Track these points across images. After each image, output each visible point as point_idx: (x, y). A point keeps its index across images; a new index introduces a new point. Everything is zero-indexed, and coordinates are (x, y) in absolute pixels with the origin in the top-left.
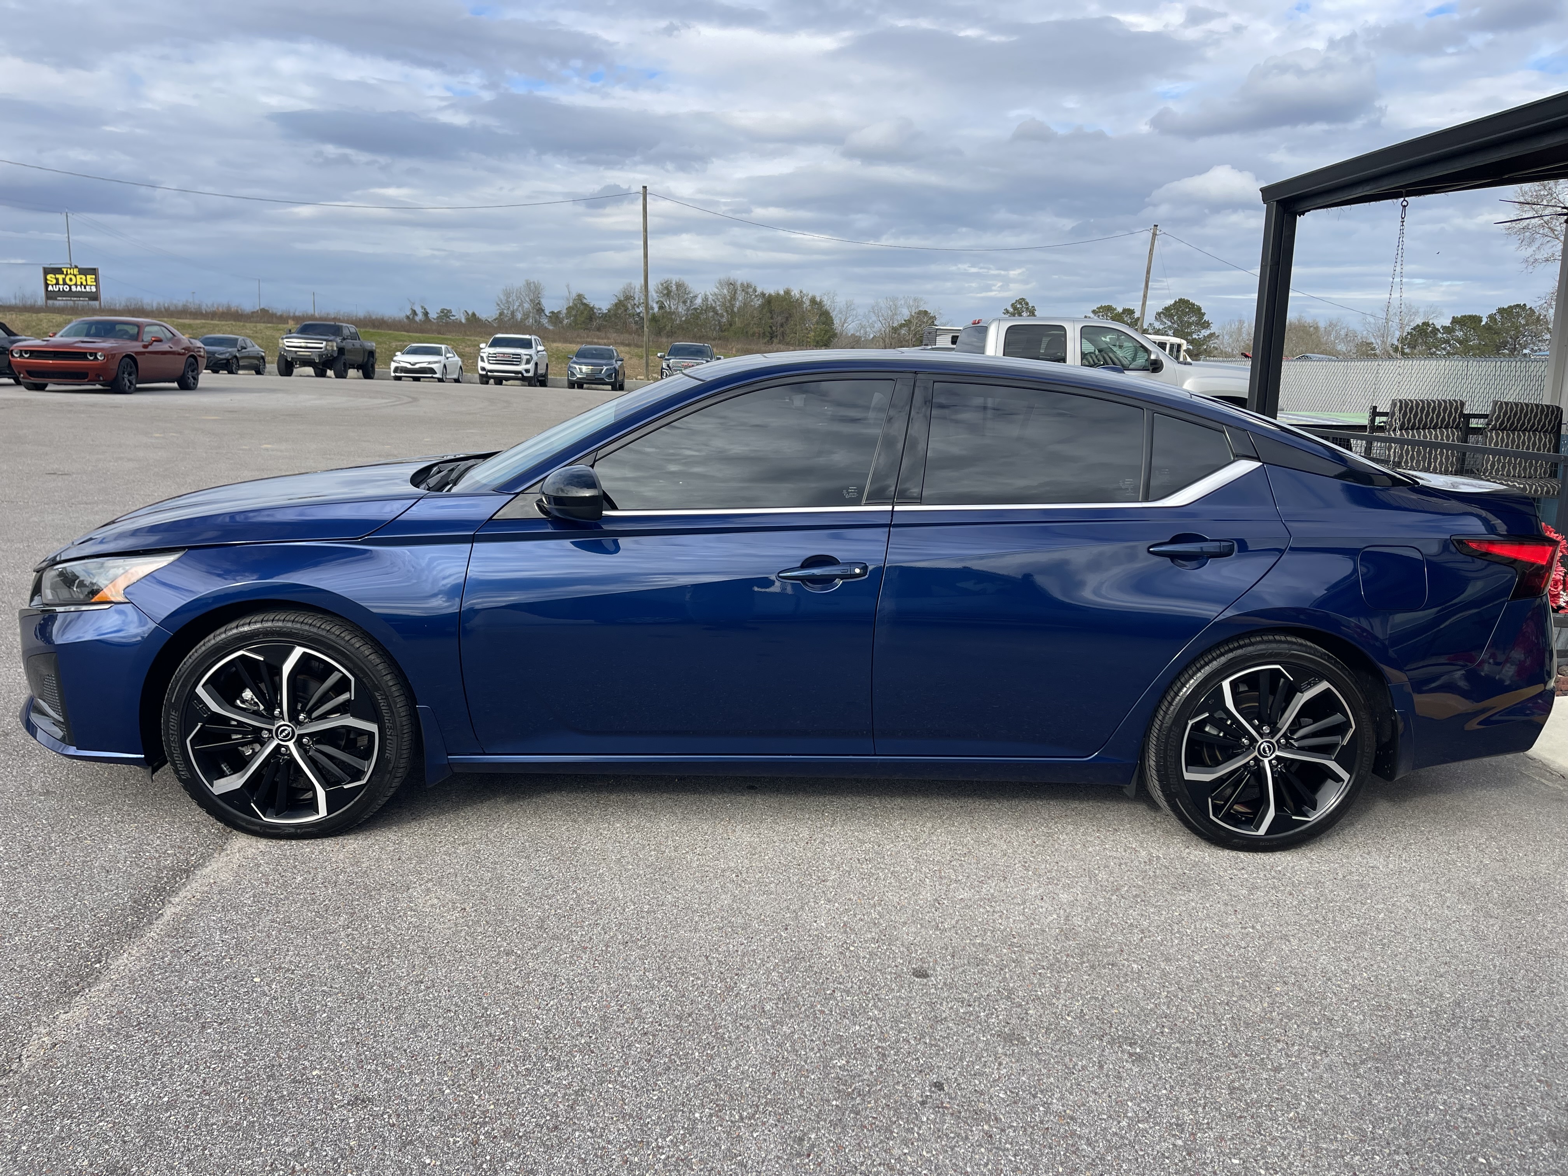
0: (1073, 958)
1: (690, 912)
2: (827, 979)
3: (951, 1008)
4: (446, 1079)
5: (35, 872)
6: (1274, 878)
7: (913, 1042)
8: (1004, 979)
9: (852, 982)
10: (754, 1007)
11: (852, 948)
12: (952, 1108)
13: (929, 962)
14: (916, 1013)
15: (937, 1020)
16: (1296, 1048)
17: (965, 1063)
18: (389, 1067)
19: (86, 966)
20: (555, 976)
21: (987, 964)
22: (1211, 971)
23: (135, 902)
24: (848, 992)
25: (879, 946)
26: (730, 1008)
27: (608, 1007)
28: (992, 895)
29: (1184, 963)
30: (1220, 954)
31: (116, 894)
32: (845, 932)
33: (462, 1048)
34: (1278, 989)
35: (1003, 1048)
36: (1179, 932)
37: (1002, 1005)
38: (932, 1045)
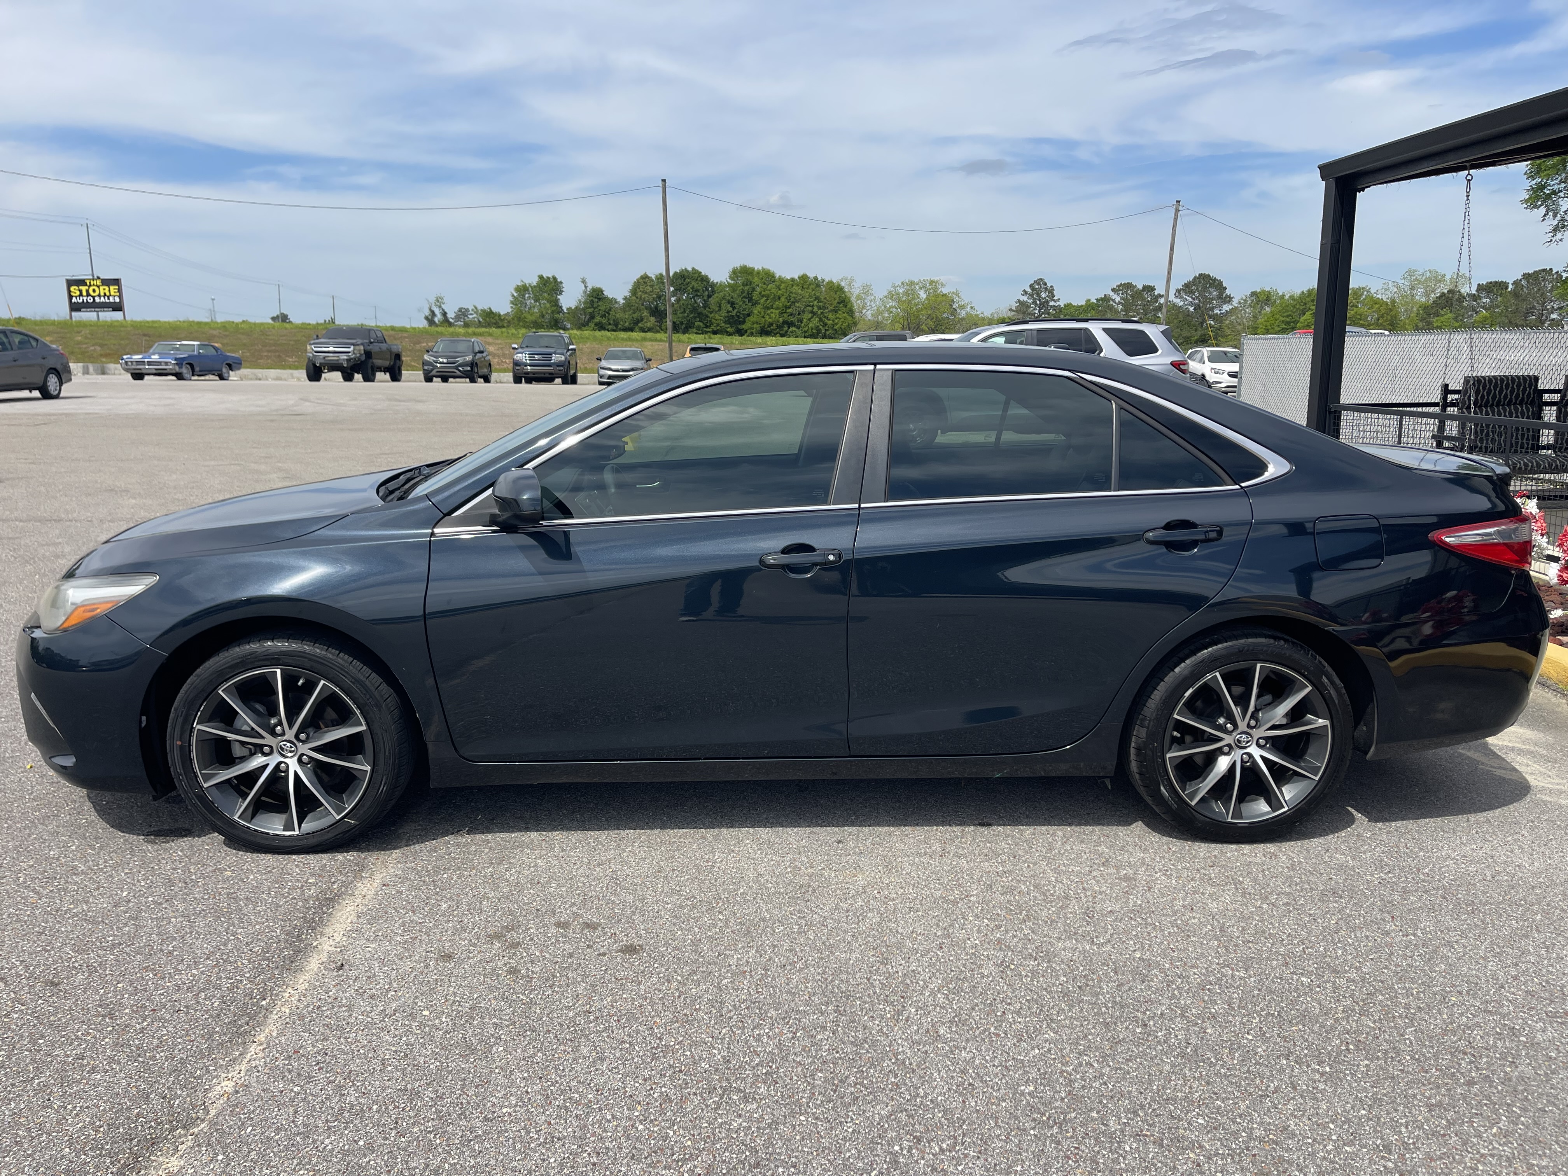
0: (1238, 971)
1: (840, 932)
2: (995, 999)
3: (1127, 1028)
4: (637, 1114)
5: (181, 907)
6: (1423, 881)
7: (1096, 1065)
8: (1174, 995)
9: (1021, 1003)
10: (927, 1031)
11: (1013, 967)
12: (1153, 1136)
13: (1093, 980)
14: (1091, 1034)
15: (1116, 1042)
16: (1484, 1060)
17: (1155, 1087)
18: (578, 1102)
19: (253, 1005)
20: (721, 1002)
21: (1152, 980)
22: (1382, 982)
23: (287, 935)
24: (1018, 1013)
25: (1039, 964)
26: (903, 1033)
27: (781, 1033)
28: (1140, 905)
29: (1353, 975)
30: (1387, 963)
31: (267, 927)
32: (1001, 949)
33: (645, 1080)
34: (1454, 999)
35: (1191, 1069)
36: (1339, 941)
37: (1179, 1023)
38: (1117, 1069)
